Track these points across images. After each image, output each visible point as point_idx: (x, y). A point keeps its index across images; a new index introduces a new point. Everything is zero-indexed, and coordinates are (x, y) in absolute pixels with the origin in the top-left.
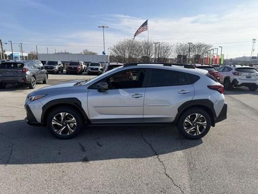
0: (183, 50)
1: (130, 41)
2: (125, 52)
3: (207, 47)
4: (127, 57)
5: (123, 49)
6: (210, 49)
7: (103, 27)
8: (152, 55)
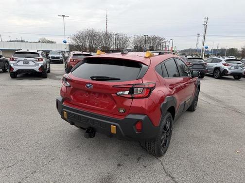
0: (140, 41)
1: (90, 31)
2: (85, 41)
3: (161, 39)
4: (88, 47)
5: (83, 38)
6: (163, 41)
7: (63, 16)
8: (112, 45)
